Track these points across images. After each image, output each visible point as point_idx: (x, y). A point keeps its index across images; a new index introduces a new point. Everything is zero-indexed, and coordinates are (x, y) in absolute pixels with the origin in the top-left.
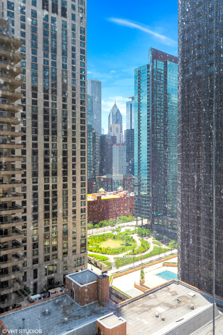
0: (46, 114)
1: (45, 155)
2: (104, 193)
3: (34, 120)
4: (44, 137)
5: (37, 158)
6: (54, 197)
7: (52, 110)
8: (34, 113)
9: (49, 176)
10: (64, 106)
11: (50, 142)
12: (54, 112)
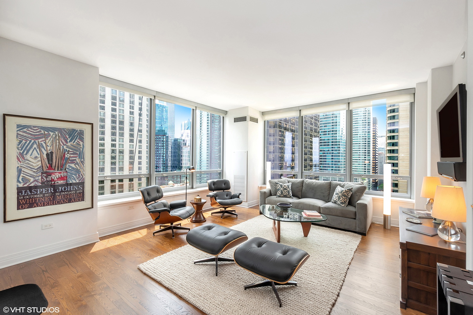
0: (114, 118)
1: (112, 154)
2: (172, 185)
3: (101, 123)
4: (112, 138)
5: (104, 156)
6: (120, 189)
7: (120, 115)
8: (101, 117)
9: (115, 171)
10: (132, 113)
11: (117, 143)
12: (121, 117)
